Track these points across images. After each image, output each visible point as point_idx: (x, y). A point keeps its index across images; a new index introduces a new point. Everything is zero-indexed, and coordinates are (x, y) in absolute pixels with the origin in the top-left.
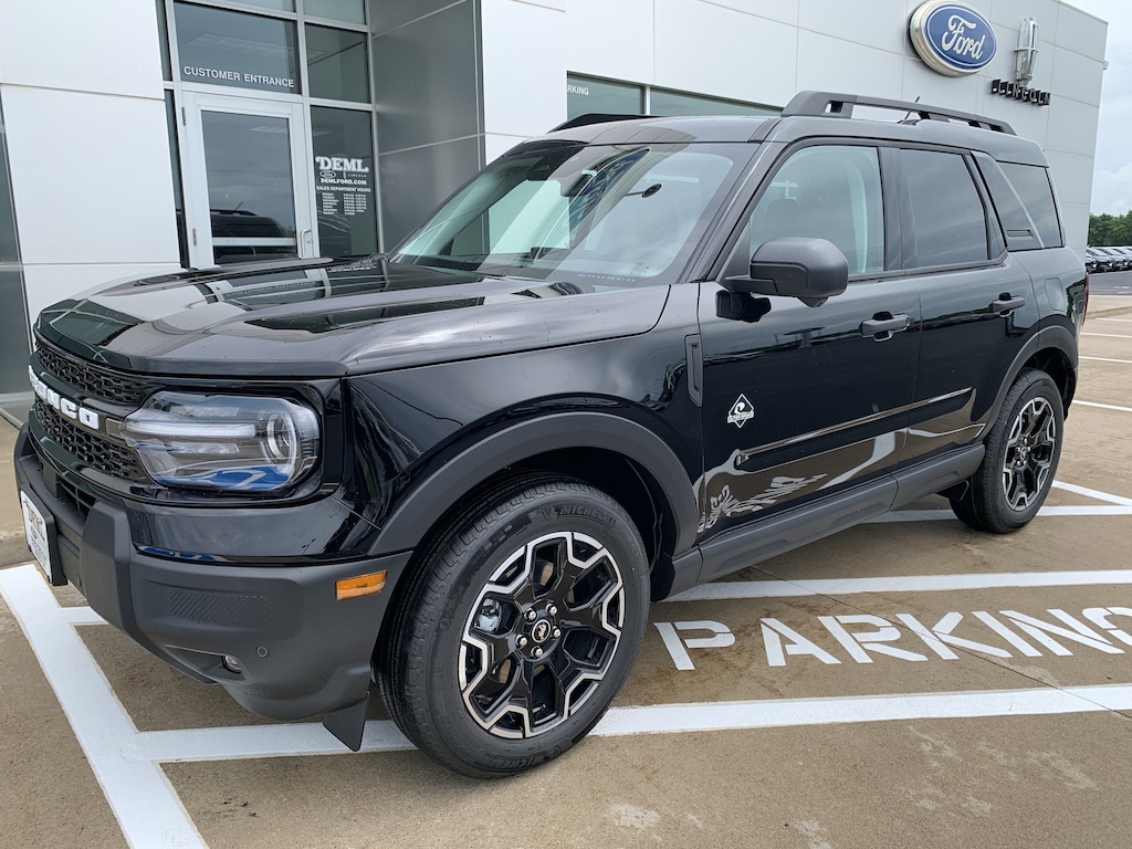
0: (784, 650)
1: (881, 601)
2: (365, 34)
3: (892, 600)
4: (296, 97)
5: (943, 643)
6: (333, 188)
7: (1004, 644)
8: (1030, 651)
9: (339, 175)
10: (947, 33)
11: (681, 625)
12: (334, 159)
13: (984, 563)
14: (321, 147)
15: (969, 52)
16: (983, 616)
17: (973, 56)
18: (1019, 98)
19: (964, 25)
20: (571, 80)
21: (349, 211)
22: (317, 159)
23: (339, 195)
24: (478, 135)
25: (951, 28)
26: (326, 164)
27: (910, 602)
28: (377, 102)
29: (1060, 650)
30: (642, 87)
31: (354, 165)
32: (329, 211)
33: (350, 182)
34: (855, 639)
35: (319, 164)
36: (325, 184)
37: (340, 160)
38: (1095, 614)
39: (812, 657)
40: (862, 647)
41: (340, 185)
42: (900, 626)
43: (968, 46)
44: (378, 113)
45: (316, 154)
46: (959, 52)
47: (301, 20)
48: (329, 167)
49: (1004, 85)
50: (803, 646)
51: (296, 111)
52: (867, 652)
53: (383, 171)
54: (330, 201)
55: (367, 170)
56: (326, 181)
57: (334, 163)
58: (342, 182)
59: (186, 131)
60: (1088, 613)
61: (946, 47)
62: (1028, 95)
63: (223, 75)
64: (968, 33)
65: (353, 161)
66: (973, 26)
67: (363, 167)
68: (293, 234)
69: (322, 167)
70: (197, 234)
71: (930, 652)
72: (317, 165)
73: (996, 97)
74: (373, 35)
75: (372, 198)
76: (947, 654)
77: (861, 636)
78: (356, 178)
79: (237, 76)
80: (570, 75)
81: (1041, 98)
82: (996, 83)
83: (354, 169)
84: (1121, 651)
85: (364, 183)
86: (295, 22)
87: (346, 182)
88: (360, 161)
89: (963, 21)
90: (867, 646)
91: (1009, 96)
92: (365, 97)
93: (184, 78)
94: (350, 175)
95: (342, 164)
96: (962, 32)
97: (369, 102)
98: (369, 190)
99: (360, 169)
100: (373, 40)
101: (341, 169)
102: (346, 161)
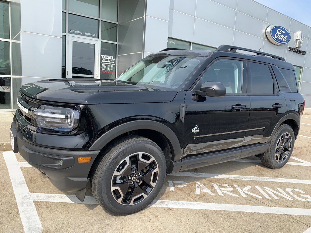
0: (200, 191)
1: (230, 181)
2: (117, 24)
3: (234, 181)
4: (97, 39)
5: (245, 193)
6: (105, 63)
7: (261, 195)
8: (267, 197)
9: (107, 60)
10: (276, 34)
11: (174, 182)
12: (106, 56)
13: (262, 174)
14: (103, 52)
15: (283, 39)
16: (258, 187)
17: (284, 40)
18: (297, 52)
19: (281, 32)
20: (169, 39)
21: (109, 70)
22: (102, 55)
23: (106, 65)
24: (143, 52)
25: (278, 32)
26: (104, 57)
27: (238, 182)
28: (118, 42)
29: (276, 198)
30: (190, 43)
31: (111, 58)
32: (103, 69)
33: (110, 62)
34: (221, 190)
35: (102, 57)
36: (103, 62)
37: (107, 56)
38: (289, 190)
39: (207, 193)
40: (222, 192)
41: (107, 63)
42: (234, 187)
43: (282, 37)
44: (118, 45)
45: (101, 54)
46: (280, 39)
47: (101, 19)
48: (104, 58)
49: (293, 49)
50: (206, 190)
51: (97, 43)
52: (223, 193)
53: (119, 60)
54: (104, 66)
55: (114, 59)
56: (103, 61)
57: (106, 57)
58: (108, 62)
59: (68, 46)
60: (287, 189)
61: (276, 37)
62: (299, 52)
63: (79, 32)
64: (282, 34)
65: (111, 57)
66: (284, 32)
67: (113, 58)
68: (94, 75)
69: (103, 58)
70: (68, 72)
71: (240, 195)
72: (101, 57)
73: (291, 52)
74: (119, 24)
75: (115, 66)
76: (244, 196)
77: (222, 189)
78: (112, 61)
79: (83, 33)
80: (169, 38)
81: (304, 53)
82: (290, 48)
83: (111, 59)
84: (293, 200)
85: (113, 62)
86: (99, 20)
87: (109, 62)
88: (113, 57)
89: (281, 31)
90: (223, 191)
91: (294, 52)
92: (116, 41)
93: (69, 33)
94: (110, 60)
95: (108, 57)
96: (281, 34)
97: (116, 42)
98: (114, 64)
99: (112, 59)
100: (119, 26)
101: (107, 58)
102: (109, 56)
